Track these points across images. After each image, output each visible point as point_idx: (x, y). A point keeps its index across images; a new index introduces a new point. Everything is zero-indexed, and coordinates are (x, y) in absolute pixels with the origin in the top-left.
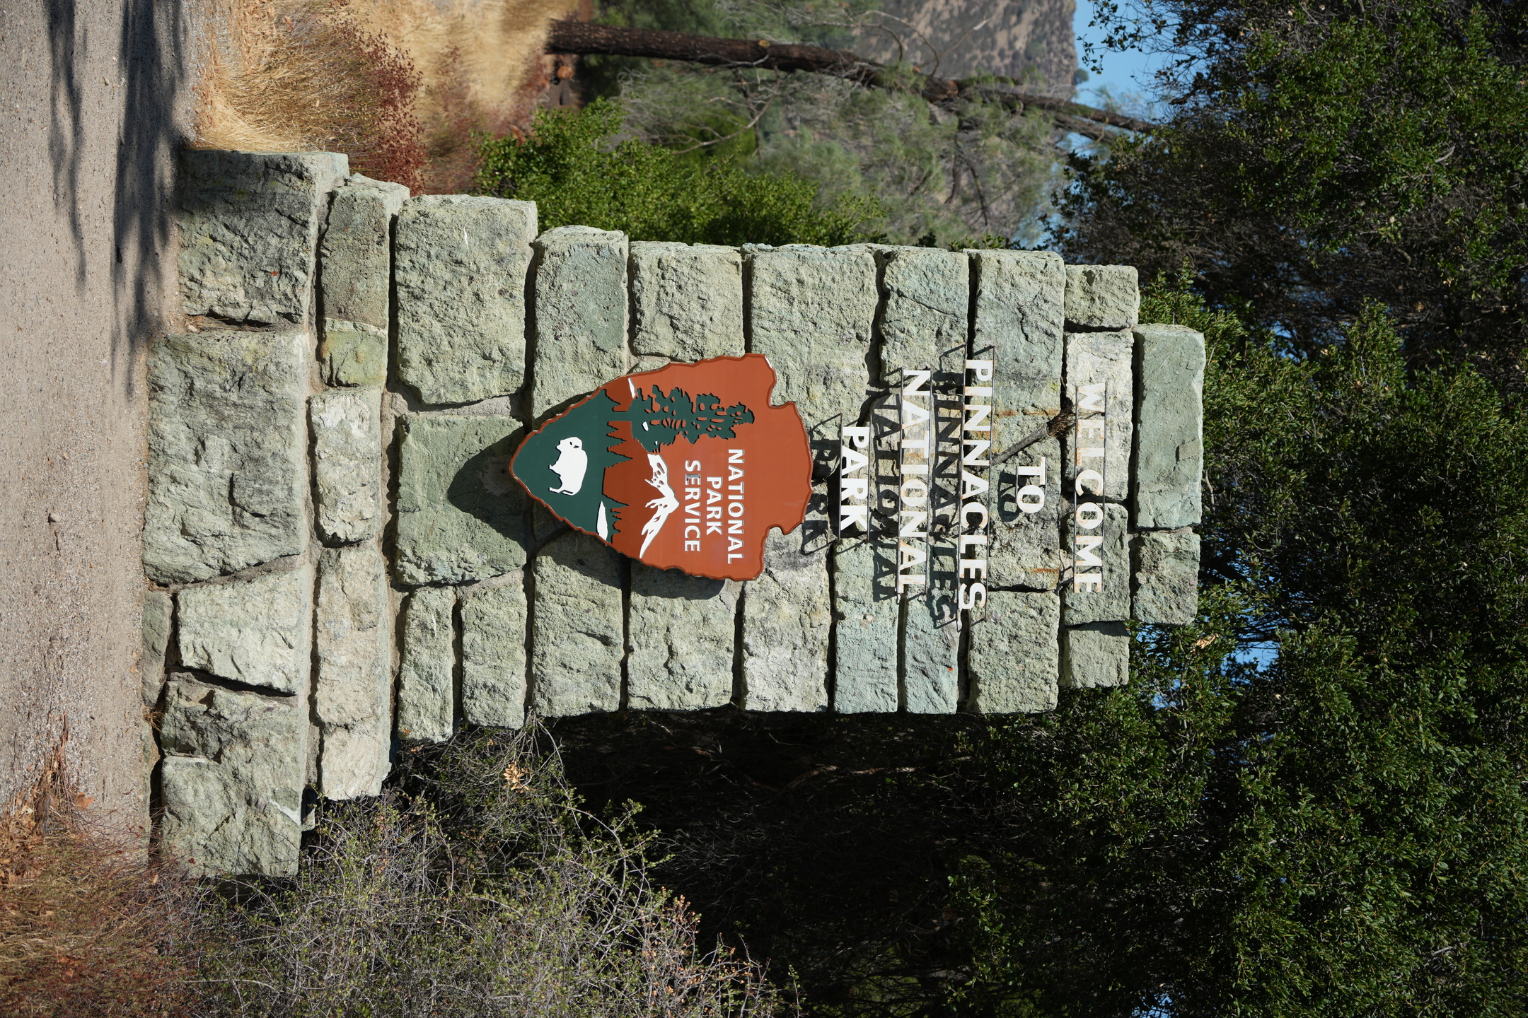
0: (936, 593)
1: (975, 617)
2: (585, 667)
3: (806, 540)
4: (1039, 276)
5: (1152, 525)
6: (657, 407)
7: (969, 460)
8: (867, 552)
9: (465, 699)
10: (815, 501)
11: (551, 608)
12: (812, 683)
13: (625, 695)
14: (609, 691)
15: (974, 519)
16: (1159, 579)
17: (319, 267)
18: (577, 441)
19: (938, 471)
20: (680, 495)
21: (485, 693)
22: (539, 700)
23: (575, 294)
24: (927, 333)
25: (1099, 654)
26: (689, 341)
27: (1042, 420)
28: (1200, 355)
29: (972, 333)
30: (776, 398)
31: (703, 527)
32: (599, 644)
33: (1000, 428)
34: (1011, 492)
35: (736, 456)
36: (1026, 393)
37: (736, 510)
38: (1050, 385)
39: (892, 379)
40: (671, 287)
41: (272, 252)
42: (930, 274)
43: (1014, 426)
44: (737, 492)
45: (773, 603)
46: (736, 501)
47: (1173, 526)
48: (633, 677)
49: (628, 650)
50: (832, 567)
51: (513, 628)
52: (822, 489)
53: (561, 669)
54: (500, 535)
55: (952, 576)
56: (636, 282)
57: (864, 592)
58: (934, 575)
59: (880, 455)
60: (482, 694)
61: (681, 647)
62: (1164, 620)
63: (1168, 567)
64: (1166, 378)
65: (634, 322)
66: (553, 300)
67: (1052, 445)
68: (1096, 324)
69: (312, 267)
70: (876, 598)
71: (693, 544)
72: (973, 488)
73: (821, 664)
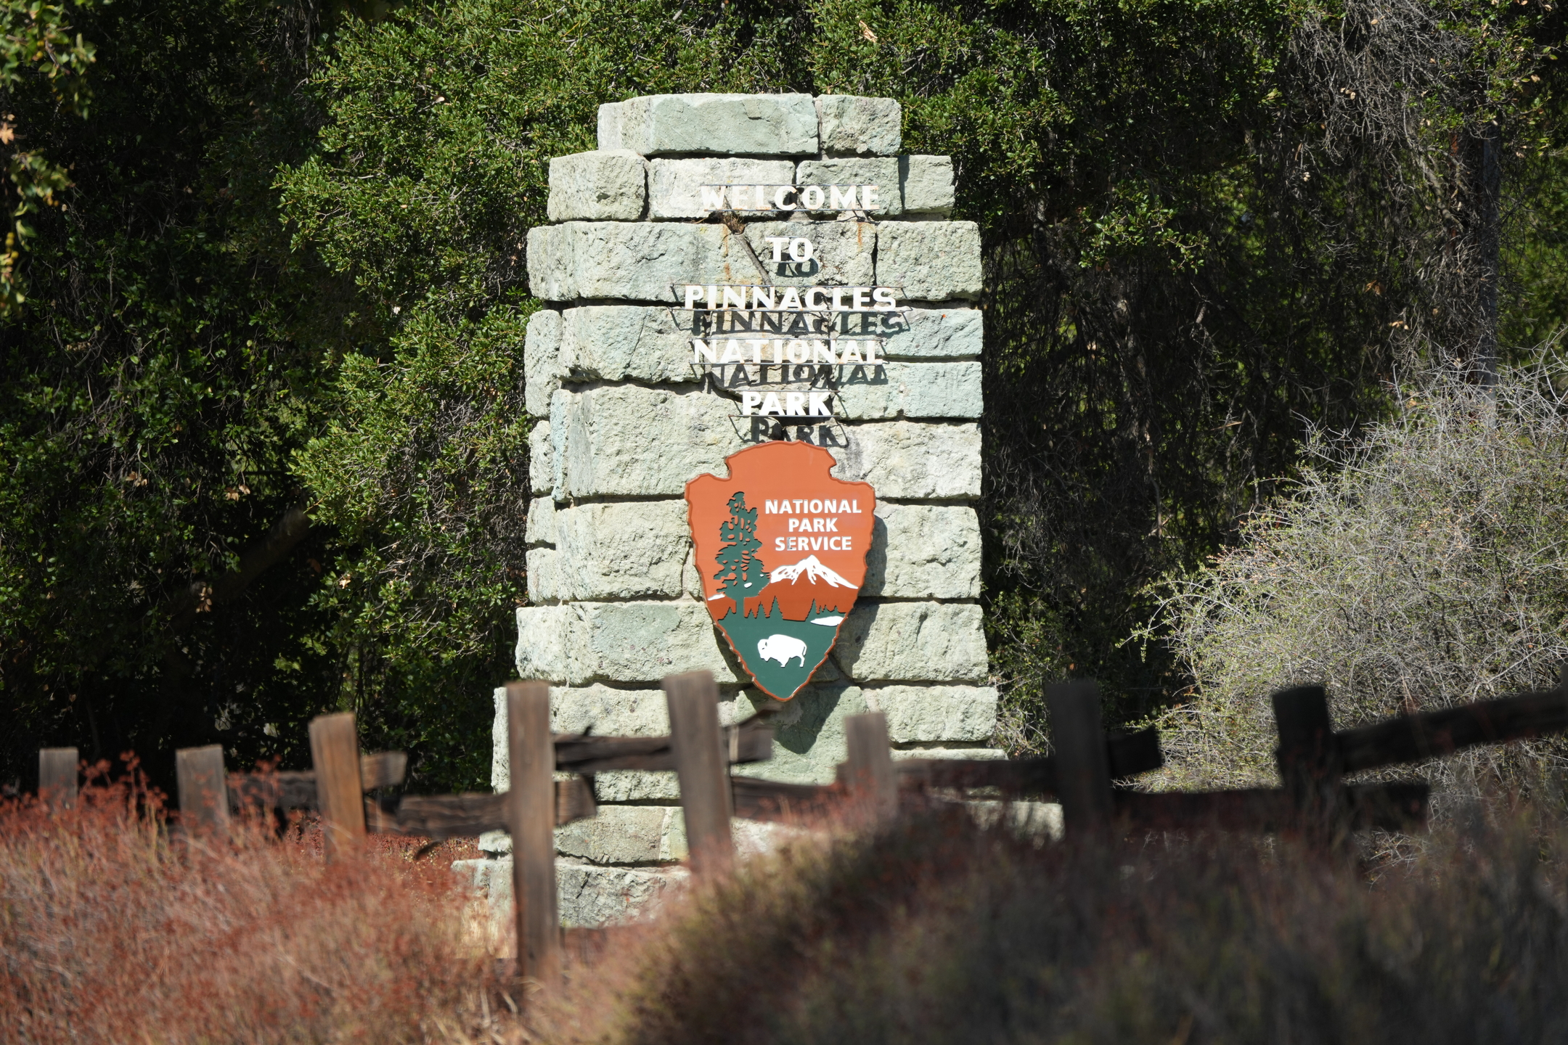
0: (879, 329)
1: (900, 295)
2: (945, 635)
3: (835, 444)
4: (610, 245)
5: (816, 140)
6: (731, 576)
7: (770, 304)
8: (845, 391)
9: (974, 738)
10: (802, 436)
11: (898, 665)
12: (957, 437)
13: (969, 600)
14: (966, 614)
15: (819, 298)
16: (863, 132)
17: (617, 864)
18: (761, 644)
19: (777, 329)
20: (804, 555)
21: (968, 721)
22: (973, 675)
23: (633, 647)
24: (660, 342)
25: (925, 181)
26: (670, 549)
27: (732, 239)
28: (671, 100)
29: (658, 303)
30: (722, 473)
31: (830, 535)
32: (925, 623)
33: (740, 277)
34: (793, 266)
35: (771, 507)
36: (710, 254)
37: (816, 506)
38: (702, 234)
39: (699, 372)
40: (626, 564)
41: (611, 901)
42: (611, 341)
43: (738, 265)
44: (802, 506)
45: (890, 472)
46: (809, 506)
47: (816, 120)
48: (953, 594)
49: (930, 598)
50: (858, 421)
51: (914, 697)
52: (792, 431)
53: (948, 655)
54: (836, 709)
55: (865, 316)
56: (622, 595)
57: (879, 393)
58: (865, 331)
59: (764, 380)
60: (970, 724)
61: (928, 552)
62: (898, 128)
63: (852, 124)
64: (691, 129)
65: (655, 596)
66: (639, 666)
67: (753, 230)
68: (642, 191)
69: (619, 870)
70: (885, 382)
71: (846, 543)
72: (793, 300)
73: (943, 429)
